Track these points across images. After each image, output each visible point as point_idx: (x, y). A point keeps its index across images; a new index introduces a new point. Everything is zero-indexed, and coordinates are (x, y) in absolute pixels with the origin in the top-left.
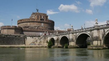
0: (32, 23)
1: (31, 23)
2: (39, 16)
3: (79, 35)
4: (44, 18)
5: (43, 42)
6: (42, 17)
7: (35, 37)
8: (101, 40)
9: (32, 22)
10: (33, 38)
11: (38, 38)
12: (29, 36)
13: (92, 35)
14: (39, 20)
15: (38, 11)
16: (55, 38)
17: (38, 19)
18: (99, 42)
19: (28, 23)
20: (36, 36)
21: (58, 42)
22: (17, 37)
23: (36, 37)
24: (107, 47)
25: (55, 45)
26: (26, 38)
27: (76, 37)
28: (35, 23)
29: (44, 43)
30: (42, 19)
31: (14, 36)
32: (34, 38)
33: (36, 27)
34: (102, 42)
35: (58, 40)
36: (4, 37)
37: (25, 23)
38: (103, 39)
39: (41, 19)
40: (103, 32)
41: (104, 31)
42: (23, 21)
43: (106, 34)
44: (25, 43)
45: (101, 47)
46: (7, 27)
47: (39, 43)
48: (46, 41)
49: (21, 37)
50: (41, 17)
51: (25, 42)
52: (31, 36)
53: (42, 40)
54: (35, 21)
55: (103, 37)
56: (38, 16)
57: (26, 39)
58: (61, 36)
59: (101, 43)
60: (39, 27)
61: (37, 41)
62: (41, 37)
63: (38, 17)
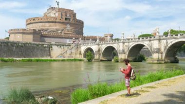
0: (53, 24)
1: (51, 24)
2: (64, 14)
3: (133, 45)
4: (70, 16)
5: (74, 54)
6: (68, 15)
7: (63, 45)
8: (162, 53)
9: (53, 22)
10: (60, 47)
11: (68, 48)
12: (56, 45)
13: (151, 47)
14: (64, 20)
15: (58, 4)
16: (95, 48)
17: (62, 18)
18: (160, 55)
19: (46, 24)
20: (65, 45)
21: (100, 54)
22: (40, 46)
23: (65, 47)
24: (169, 61)
25: (95, 58)
26: (52, 47)
27: (129, 48)
28: (57, 24)
29: (76, 54)
30: (68, 19)
31: (35, 45)
32: (62, 47)
33: (58, 30)
34: (164, 55)
35: (99, 50)
36: (22, 46)
37: (42, 24)
38: (166, 51)
39: (66, 19)
40: (165, 43)
41: (167, 43)
42: (37, 21)
43: (169, 46)
44: (50, 55)
45: (163, 60)
46: (21, 31)
47: (70, 54)
48: (79, 52)
49: (45, 46)
50: (66, 15)
51: (50, 53)
52: (57, 45)
53: (74, 51)
54: (57, 21)
55: (165, 50)
56: (62, 13)
57: (51, 49)
58: (104, 45)
59: (162, 57)
60: (63, 30)
61: (66, 51)
62: (72, 47)
63: (62, 15)
